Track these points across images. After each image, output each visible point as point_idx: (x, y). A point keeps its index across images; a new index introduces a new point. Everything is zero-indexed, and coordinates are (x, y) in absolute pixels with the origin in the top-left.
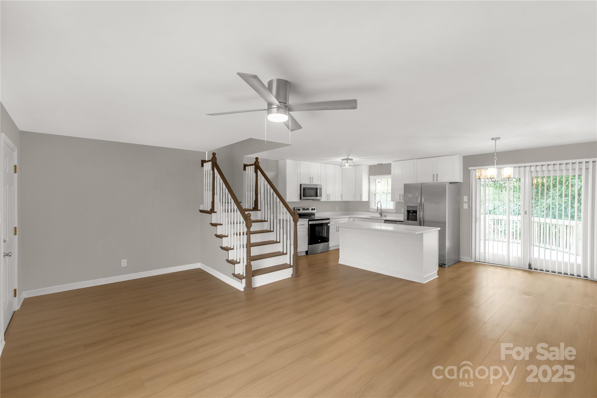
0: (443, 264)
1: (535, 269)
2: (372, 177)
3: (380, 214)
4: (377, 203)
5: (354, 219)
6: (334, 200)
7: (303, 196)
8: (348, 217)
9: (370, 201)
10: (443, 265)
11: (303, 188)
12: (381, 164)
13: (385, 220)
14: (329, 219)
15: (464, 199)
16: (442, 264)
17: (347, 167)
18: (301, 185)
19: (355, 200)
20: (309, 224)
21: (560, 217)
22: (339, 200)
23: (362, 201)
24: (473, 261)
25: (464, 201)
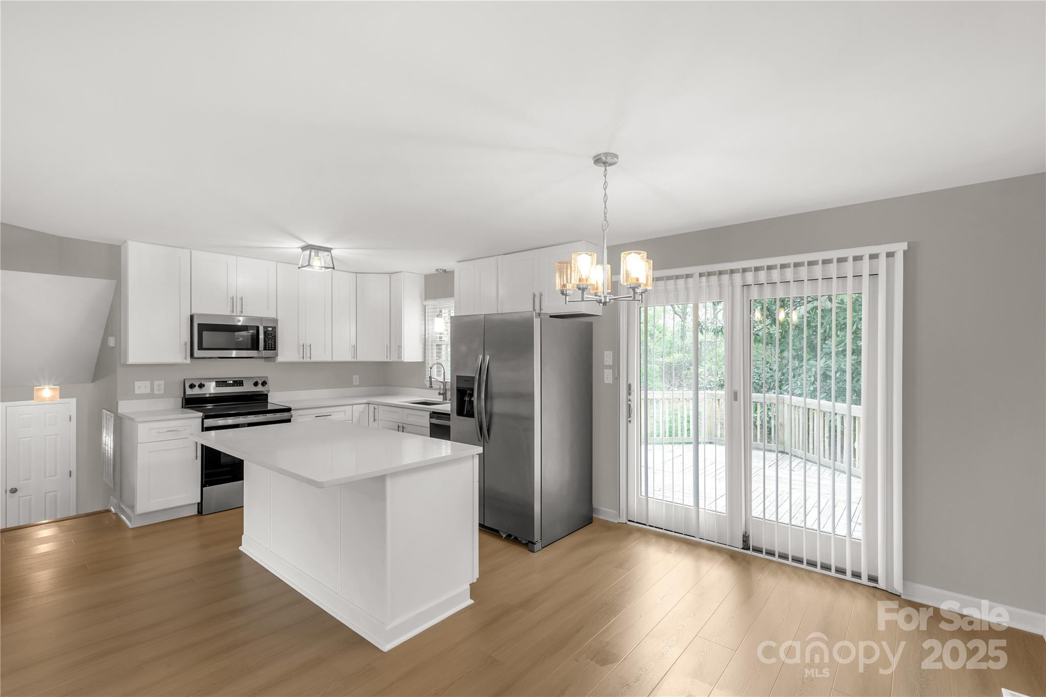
0: (529, 542)
1: (755, 550)
2: (430, 303)
3: (440, 394)
4: (431, 368)
5: (376, 407)
6: (328, 358)
7: (199, 349)
8: (365, 401)
9: (427, 362)
10: (530, 544)
11: (199, 325)
12: (445, 271)
13: (434, 412)
14: (289, 410)
15: (606, 359)
16: (527, 542)
17: (317, 269)
18: (192, 317)
19: (388, 360)
20: (204, 426)
21: (841, 395)
22: (348, 358)
23: (403, 362)
24: (623, 520)
25: (606, 363)
